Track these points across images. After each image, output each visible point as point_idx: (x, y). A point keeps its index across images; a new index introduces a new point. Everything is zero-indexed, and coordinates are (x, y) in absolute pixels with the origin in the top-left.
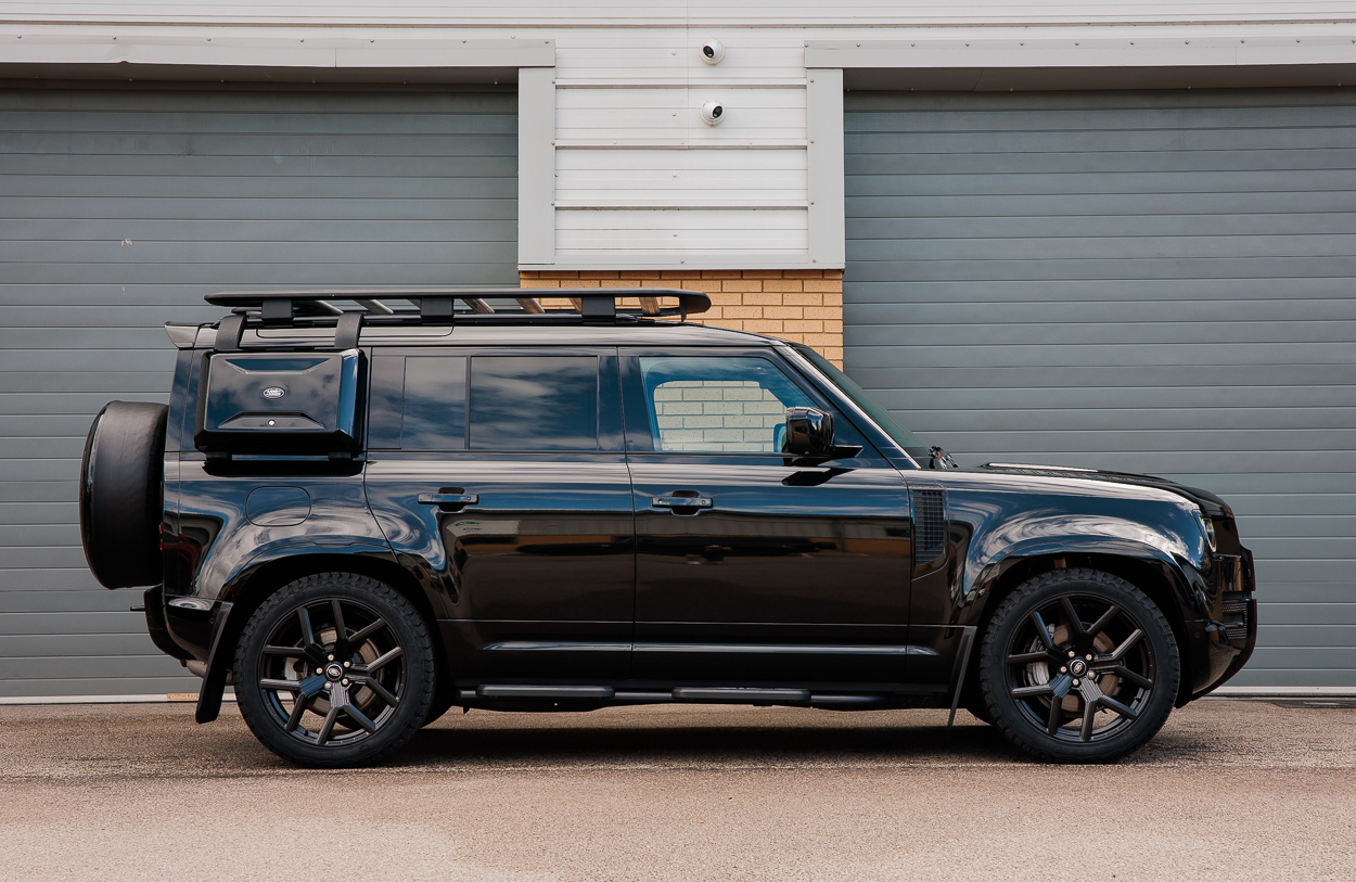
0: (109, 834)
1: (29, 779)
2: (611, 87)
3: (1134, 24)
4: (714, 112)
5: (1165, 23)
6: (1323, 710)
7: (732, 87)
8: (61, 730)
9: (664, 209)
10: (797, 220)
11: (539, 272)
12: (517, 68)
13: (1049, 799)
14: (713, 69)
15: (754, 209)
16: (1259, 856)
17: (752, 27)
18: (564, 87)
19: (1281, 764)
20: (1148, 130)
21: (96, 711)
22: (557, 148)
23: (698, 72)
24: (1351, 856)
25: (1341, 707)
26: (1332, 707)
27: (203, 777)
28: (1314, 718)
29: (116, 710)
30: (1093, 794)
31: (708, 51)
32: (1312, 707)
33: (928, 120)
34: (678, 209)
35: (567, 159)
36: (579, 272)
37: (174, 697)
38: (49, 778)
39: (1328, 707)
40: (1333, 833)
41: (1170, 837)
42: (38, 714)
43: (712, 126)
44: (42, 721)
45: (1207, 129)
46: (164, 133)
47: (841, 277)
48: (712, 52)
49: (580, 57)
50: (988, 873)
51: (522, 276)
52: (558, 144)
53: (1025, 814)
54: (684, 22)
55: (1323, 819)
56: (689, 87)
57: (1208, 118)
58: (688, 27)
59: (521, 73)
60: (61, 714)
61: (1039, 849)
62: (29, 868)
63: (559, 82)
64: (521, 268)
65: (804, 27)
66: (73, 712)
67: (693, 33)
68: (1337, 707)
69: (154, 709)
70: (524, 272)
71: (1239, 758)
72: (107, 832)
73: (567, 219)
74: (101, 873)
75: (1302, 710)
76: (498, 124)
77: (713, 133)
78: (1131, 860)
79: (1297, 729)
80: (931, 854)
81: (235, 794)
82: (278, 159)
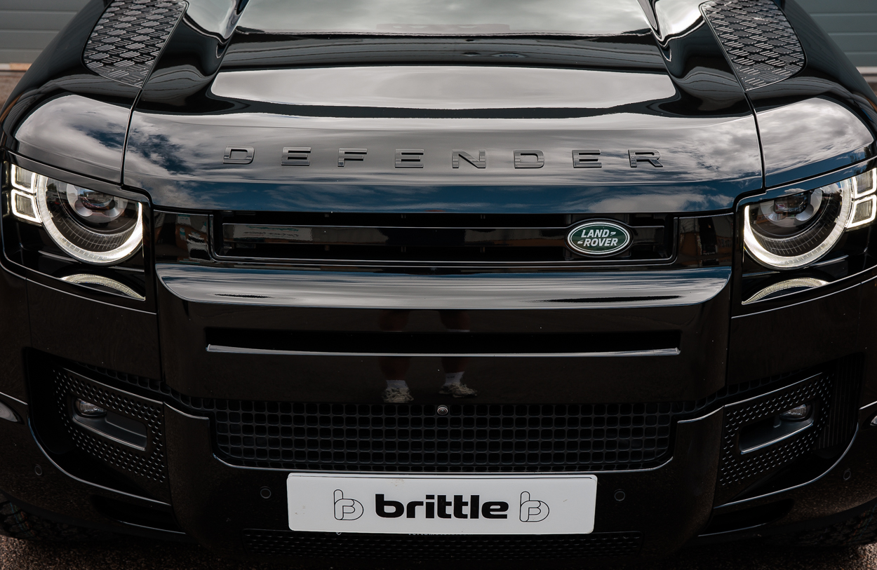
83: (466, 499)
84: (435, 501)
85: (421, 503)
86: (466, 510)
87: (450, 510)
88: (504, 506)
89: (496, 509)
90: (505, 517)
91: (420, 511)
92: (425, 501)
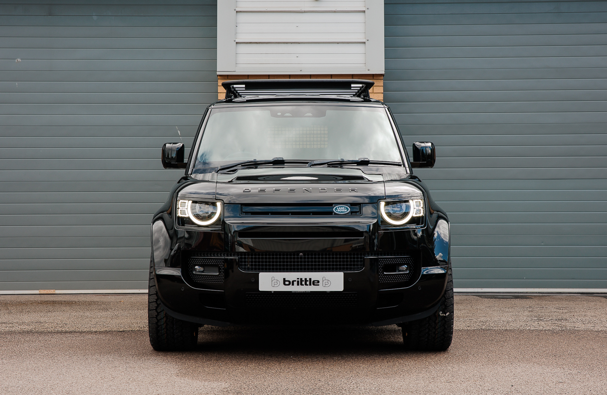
9: (292, 43)
10: (360, 48)
11: (228, 75)
13: (483, 347)
15: (338, 43)
16: (588, 376)
21: (3, 299)
22: (237, 12)
27: (55, 333)
29: (13, 298)
30: (506, 344)
34: (299, 43)
35: (242, 18)
36: (248, 75)
37: (42, 292)
41: (543, 366)
43: (317, 1)
45: (572, 2)
47: (382, 78)
50: (448, 384)
51: (219, 77)
52: (238, 9)
53: (470, 354)
61: (476, 371)
64: (218, 73)
69: (32, 298)
70: (220, 76)
71: (583, 325)
72: (4, 361)
73: (242, 49)
77: (318, 4)
78: (522, 378)
80: (420, 374)
81: (70, 341)
82: (95, 18)
83: (308, 279)
84: (299, 280)
85: (295, 281)
86: (308, 283)
87: (303, 283)
88: (318, 282)
89: (316, 283)
90: (318, 285)
91: (295, 283)
92: (297, 280)
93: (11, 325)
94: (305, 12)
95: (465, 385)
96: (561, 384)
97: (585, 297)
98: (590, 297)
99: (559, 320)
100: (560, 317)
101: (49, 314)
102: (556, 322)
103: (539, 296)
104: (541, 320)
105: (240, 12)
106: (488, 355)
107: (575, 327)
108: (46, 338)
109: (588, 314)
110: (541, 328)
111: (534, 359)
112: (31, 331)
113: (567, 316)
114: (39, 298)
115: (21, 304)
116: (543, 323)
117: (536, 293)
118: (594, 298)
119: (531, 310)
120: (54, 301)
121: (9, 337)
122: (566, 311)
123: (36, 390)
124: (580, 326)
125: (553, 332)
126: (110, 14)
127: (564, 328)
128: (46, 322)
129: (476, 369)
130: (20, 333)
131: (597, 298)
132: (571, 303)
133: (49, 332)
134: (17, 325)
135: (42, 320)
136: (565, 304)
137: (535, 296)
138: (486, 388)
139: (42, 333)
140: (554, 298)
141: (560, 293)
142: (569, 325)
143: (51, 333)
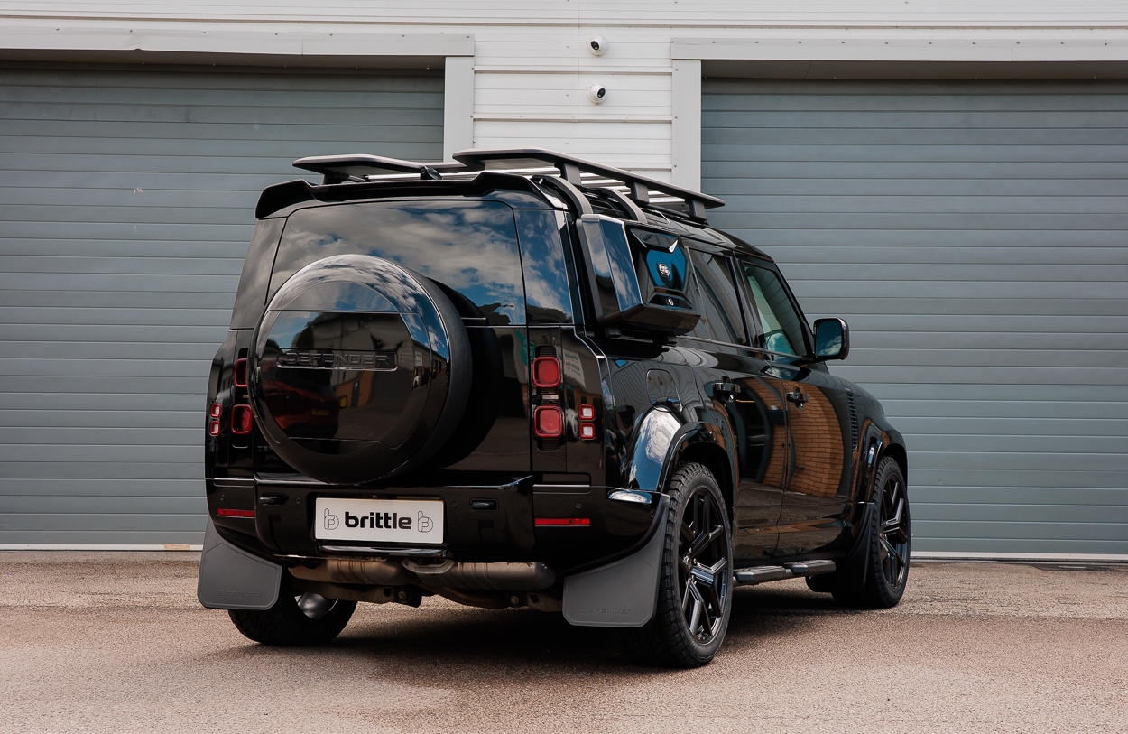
0: (104, 652)
1: (49, 608)
2: (518, 72)
3: (932, 28)
4: (599, 93)
5: (957, 27)
6: (1073, 572)
7: (614, 73)
8: (79, 571)
12: (444, 57)
13: (846, 639)
14: (598, 59)
16: (1006, 685)
17: (629, 26)
18: (481, 72)
19: (1034, 614)
20: (943, 112)
21: (108, 557)
22: (474, 120)
23: (587, 61)
24: (1078, 687)
25: (1087, 570)
26: (1080, 570)
28: (1065, 579)
29: (124, 556)
31: (595, 45)
32: (1064, 570)
33: (769, 102)
35: (482, 127)
37: (170, 547)
38: (65, 608)
39: (1077, 570)
40: (1067, 669)
41: (938, 670)
42: (64, 558)
43: (597, 104)
44: (65, 563)
45: (990, 111)
46: (169, 105)
48: (598, 46)
49: (494, 48)
50: (789, 695)
52: (476, 116)
53: (825, 649)
54: (576, 22)
55: (1060, 658)
56: (579, 73)
57: (990, 103)
58: (579, 25)
59: (448, 62)
60: (81, 558)
61: (833, 677)
62: (38, 677)
63: (477, 68)
65: (671, 27)
66: (91, 557)
67: (584, 31)
68: (1084, 570)
69: (154, 557)
71: (1001, 608)
74: (92, 682)
75: (1056, 572)
76: (429, 101)
77: (598, 109)
78: (903, 687)
79: (1050, 586)
80: (747, 680)
82: (257, 127)
93: (118, 597)
94: (579, 121)
95: (815, 697)
96: (964, 698)
97: (1004, 566)
98: (1012, 566)
99: (963, 599)
100: (965, 596)
101: (178, 581)
102: (959, 603)
103: (934, 563)
104: (936, 599)
105: (480, 120)
106: (852, 652)
107: (987, 611)
108: (172, 617)
109: (1009, 591)
110: (936, 611)
111: (923, 659)
112: (148, 607)
113: (976, 594)
114: (164, 557)
115: (135, 564)
116: (939, 604)
117: (930, 558)
118: (1019, 567)
119: (920, 584)
120: (186, 562)
121: (114, 615)
122: (975, 586)
123: (149, 696)
124: (996, 610)
125: (955, 619)
126: (280, 122)
127: (971, 613)
128: (172, 594)
129: (833, 673)
130: (131, 609)
131: (1023, 567)
132: (983, 574)
133: (176, 609)
134: (127, 597)
135: (166, 589)
136: (973, 575)
137: (927, 563)
138: (847, 703)
139: (165, 609)
140: (957, 567)
141: (966, 559)
142: (979, 608)
143: (179, 610)
